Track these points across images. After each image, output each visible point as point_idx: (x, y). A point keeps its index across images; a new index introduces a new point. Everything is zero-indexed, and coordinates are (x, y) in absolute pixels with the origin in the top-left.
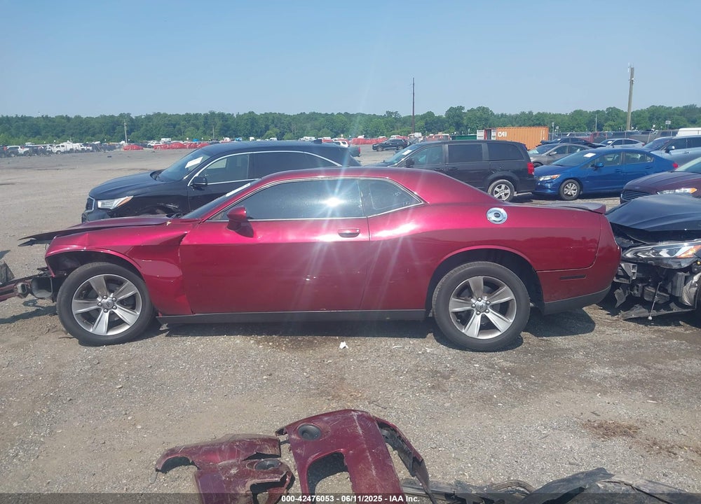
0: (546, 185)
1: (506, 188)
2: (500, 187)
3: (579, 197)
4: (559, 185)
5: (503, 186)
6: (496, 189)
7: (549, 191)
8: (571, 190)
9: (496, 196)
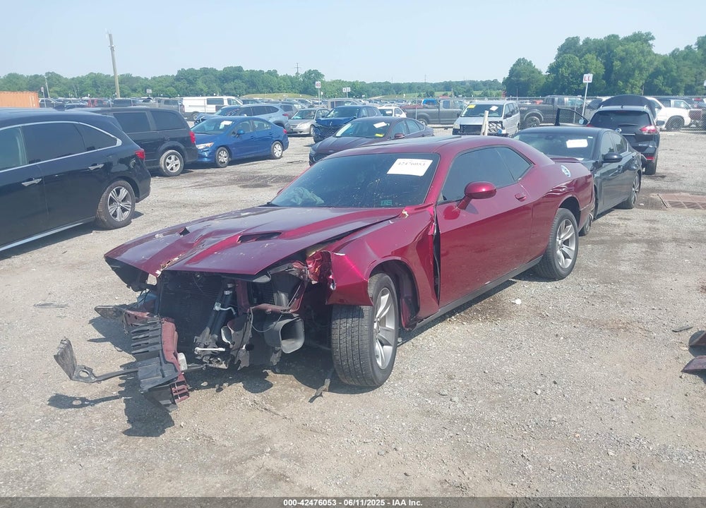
0: (203, 154)
1: (176, 159)
2: (170, 158)
3: (230, 163)
4: (214, 152)
5: (173, 157)
6: (168, 160)
7: (206, 159)
8: (223, 157)
9: (169, 168)
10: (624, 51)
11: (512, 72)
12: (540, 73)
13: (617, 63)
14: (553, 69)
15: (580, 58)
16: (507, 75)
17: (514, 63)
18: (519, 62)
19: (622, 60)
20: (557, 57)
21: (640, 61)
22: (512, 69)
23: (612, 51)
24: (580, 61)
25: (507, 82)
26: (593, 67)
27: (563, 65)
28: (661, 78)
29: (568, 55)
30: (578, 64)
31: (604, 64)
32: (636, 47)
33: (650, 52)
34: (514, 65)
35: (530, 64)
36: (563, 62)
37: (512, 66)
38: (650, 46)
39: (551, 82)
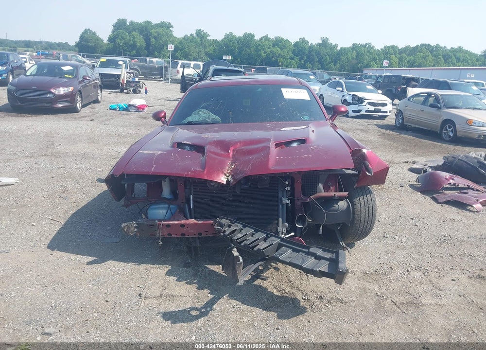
10: (156, 33)
11: (82, 37)
12: (102, 41)
13: (153, 40)
14: (111, 39)
15: (129, 34)
16: (78, 40)
17: (83, 31)
18: (86, 31)
19: (155, 38)
20: (113, 32)
21: (166, 40)
22: (81, 35)
23: (149, 32)
24: (129, 36)
25: (78, 45)
26: (138, 41)
27: (118, 38)
28: (179, 52)
29: (121, 31)
30: (128, 37)
31: (144, 40)
32: (163, 31)
33: (172, 35)
34: (82, 33)
35: (94, 34)
36: (118, 35)
37: (81, 34)
38: (171, 31)
39: (111, 48)
